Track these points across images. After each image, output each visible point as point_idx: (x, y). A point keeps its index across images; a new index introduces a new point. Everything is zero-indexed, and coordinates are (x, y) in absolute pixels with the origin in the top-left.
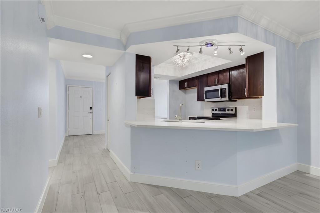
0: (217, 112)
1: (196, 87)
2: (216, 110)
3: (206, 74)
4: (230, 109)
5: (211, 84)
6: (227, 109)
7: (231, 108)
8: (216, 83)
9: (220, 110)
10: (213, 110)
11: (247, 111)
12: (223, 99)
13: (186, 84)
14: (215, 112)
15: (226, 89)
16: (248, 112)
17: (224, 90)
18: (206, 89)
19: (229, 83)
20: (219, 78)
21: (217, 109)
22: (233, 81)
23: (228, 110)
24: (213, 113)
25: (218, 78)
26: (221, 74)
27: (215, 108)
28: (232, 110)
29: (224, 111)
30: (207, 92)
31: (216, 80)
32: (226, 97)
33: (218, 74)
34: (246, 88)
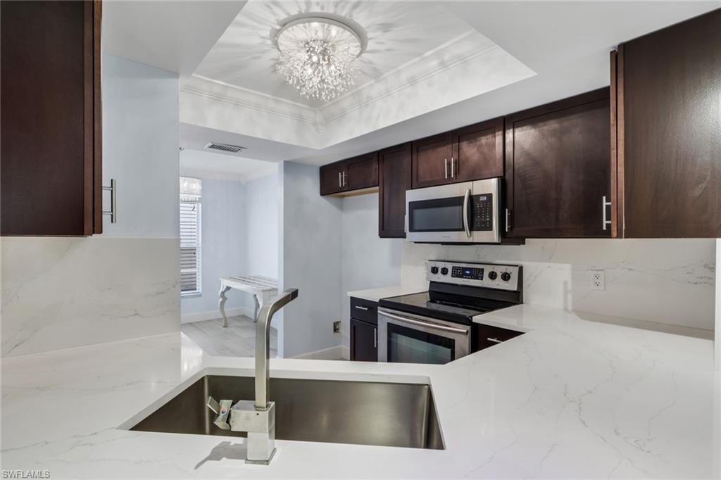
0: (448, 279)
1: (377, 188)
2: (445, 271)
3: (412, 143)
4: (499, 271)
5: (428, 179)
6: (488, 270)
7: (504, 269)
8: (449, 175)
9: (459, 272)
10: (434, 270)
11: (565, 283)
12: (479, 236)
13: (342, 178)
14: (440, 278)
15: (490, 196)
16: (570, 287)
17: (483, 202)
18: (412, 196)
19: (502, 175)
20: (462, 157)
21: (449, 266)
22: (516, 167)
23: (493, 276)
24: (432, 283)
25: (456, 156)
26: (467, 140)
27: (441, 265)
28: (506, 277)
29: (477, 278)
30: (415, 205)
31: (449, 164)
32: (490, 228)
33: (459, 142)
34: (613, 197)
